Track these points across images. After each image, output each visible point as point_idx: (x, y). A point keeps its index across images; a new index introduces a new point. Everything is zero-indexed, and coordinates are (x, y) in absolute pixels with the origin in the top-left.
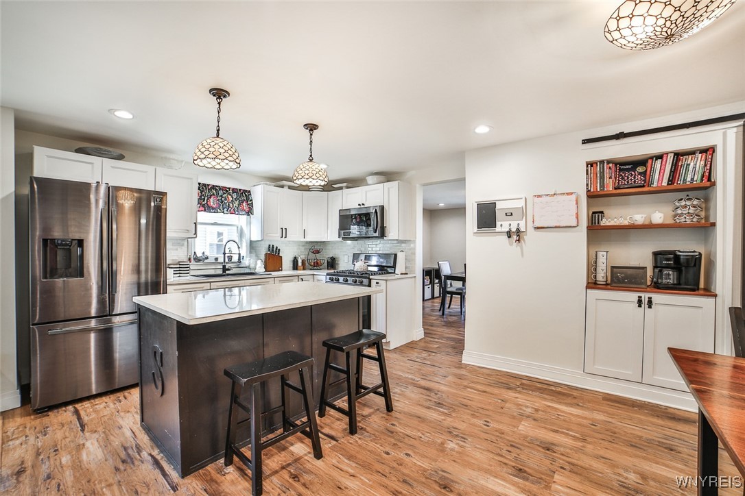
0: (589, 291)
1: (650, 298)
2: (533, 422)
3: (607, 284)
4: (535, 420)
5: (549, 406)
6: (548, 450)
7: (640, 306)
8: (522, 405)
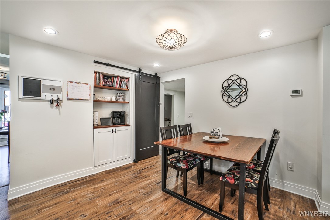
0: (95, 129)
1: (115, 129)
2: (99, 198)
3: (98, 126)
4: (98, 197)
5: (95, 188)
6: (118, 203)
7: (112, 133)
8: (85, 195)
